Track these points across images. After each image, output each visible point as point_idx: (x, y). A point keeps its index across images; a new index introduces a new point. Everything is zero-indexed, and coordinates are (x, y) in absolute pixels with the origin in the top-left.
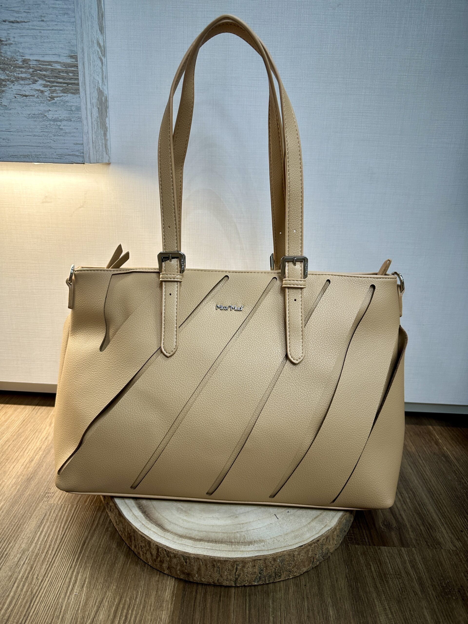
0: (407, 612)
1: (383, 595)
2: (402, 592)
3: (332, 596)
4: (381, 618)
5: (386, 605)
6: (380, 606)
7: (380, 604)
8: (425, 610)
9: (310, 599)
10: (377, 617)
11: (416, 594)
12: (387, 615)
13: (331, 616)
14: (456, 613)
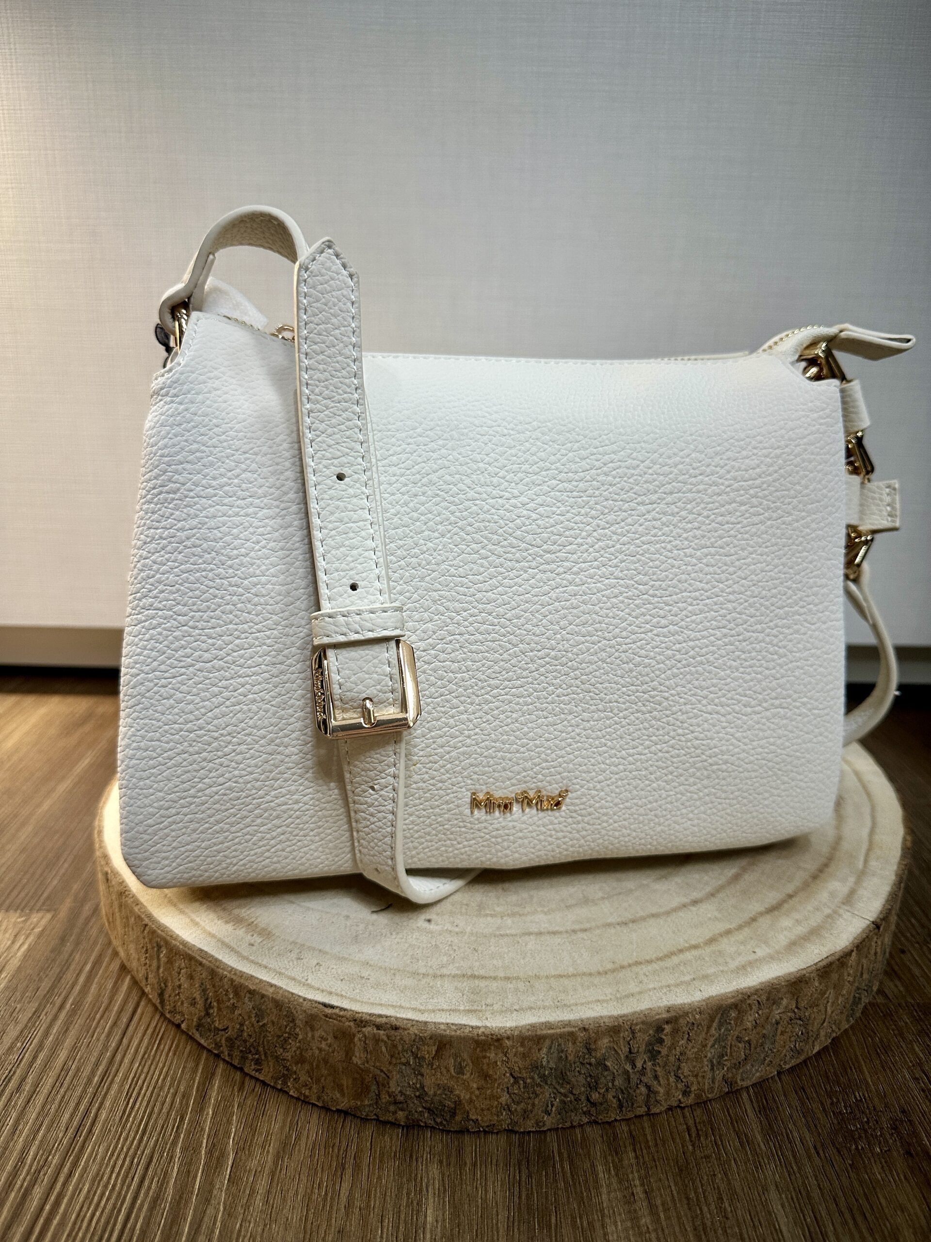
0: (708, 1205)
1: (630, 1148)
2: (698, 1135)
3: (448, 1157)
4: (610, 1229)
5: (637, 1182)
6: (615, 1185)
7: (614, 1180)
8: (773, 1194)
9: (365, 1172)
10: (598, 1225)
11: (745, 1141)
12: (634, 1218)
13: (428, 1226)
14: (883, 1201)
